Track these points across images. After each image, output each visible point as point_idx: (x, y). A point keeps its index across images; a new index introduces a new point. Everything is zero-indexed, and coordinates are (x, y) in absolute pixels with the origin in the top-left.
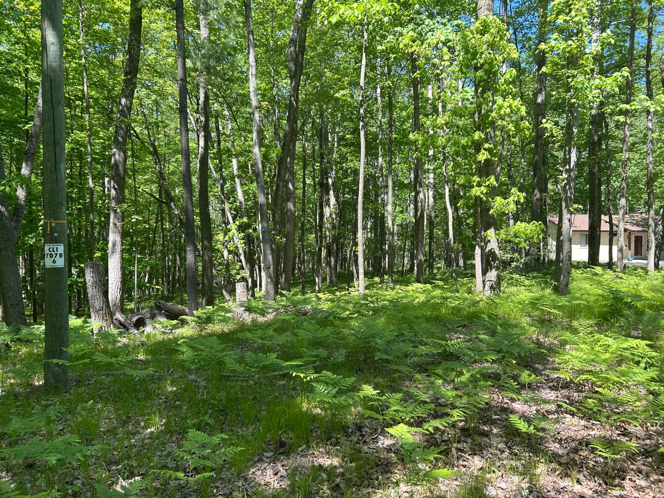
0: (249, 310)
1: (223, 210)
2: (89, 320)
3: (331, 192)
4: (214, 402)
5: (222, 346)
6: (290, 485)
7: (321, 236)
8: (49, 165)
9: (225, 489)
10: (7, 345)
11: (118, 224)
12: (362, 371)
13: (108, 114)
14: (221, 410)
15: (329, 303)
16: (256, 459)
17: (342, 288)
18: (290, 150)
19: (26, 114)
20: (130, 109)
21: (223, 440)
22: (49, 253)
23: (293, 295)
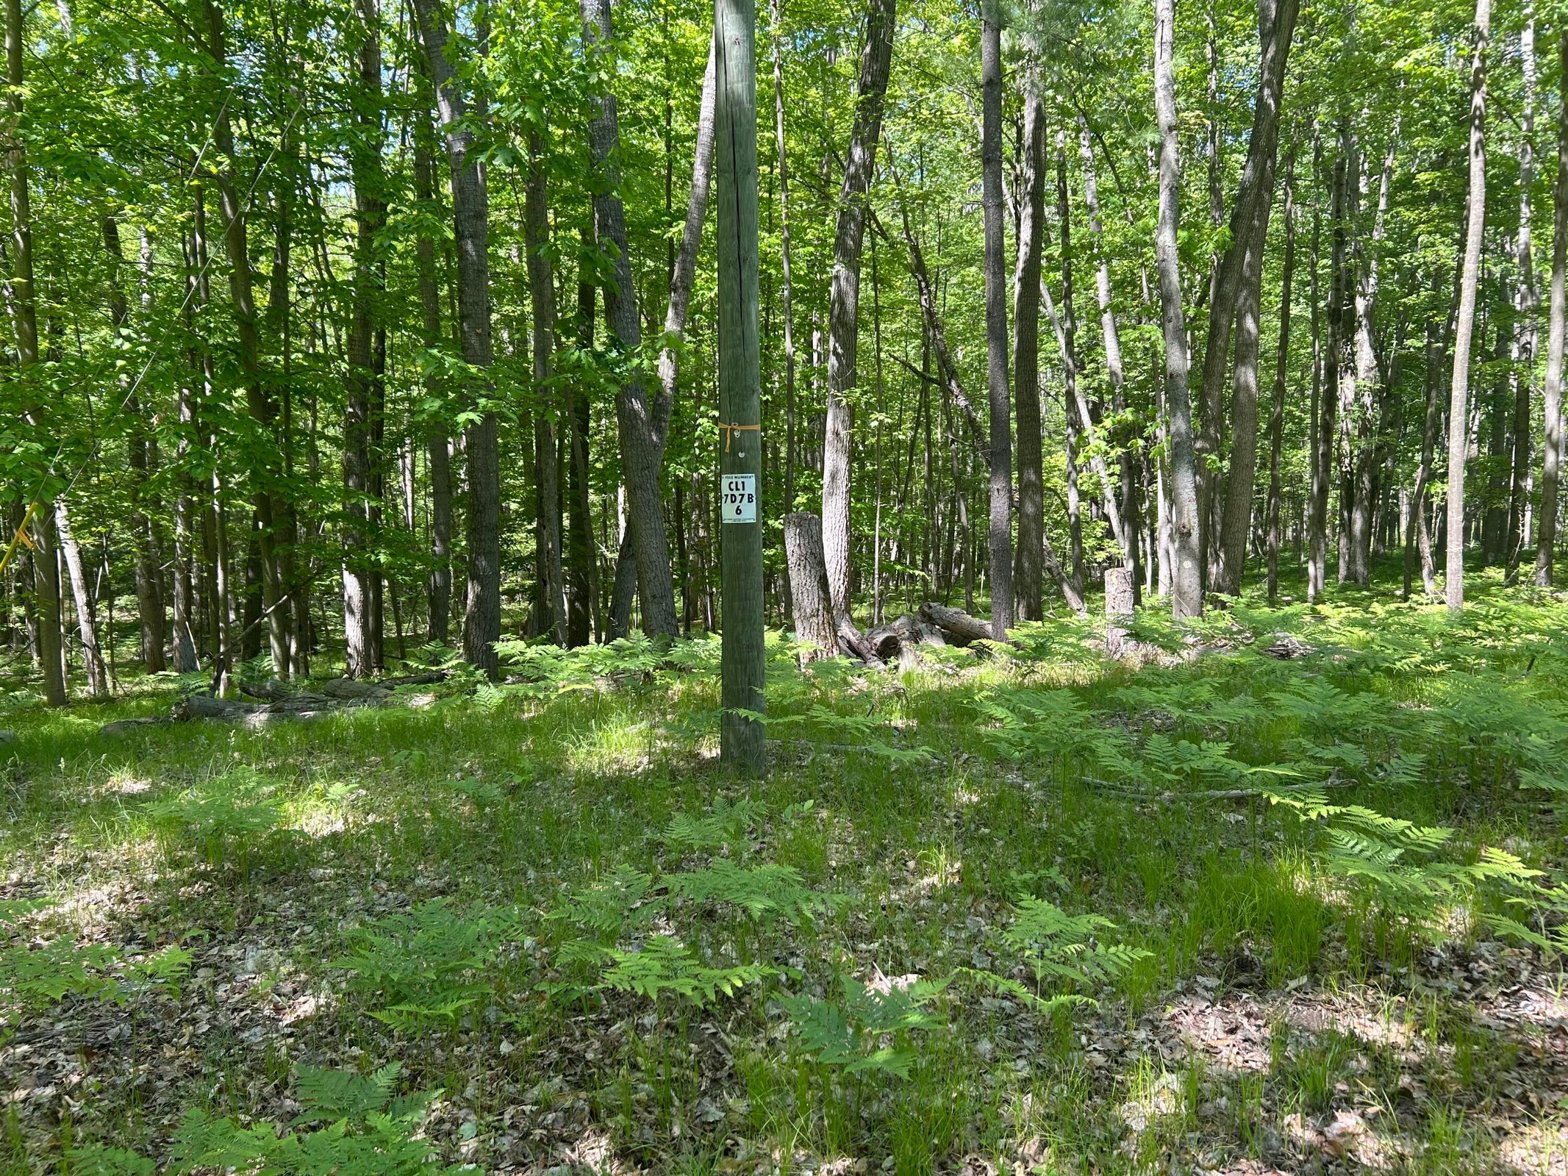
0: (1137, 635)
1: (1070, 395)
2: (790, 635)
3: (1362, 336)
4: (1070, 840)
5: (1086, 713)
6: (1270, 1066)
7: (1327, 455)
8: (729, 307)
9: (1107, 1040)
10: (647, 674)
11: (843, 433)
12: (1464, 813)
13: (820, 186)
14: (1086, 862)
15: (1356, 630)
16: (1178, 987)
17: (1384, 594)
18: (1251, 228)
19: (669, 206)
20: (868, 168)
21: (1102, 928)
22: (730, 492)
23: (1248, 606)
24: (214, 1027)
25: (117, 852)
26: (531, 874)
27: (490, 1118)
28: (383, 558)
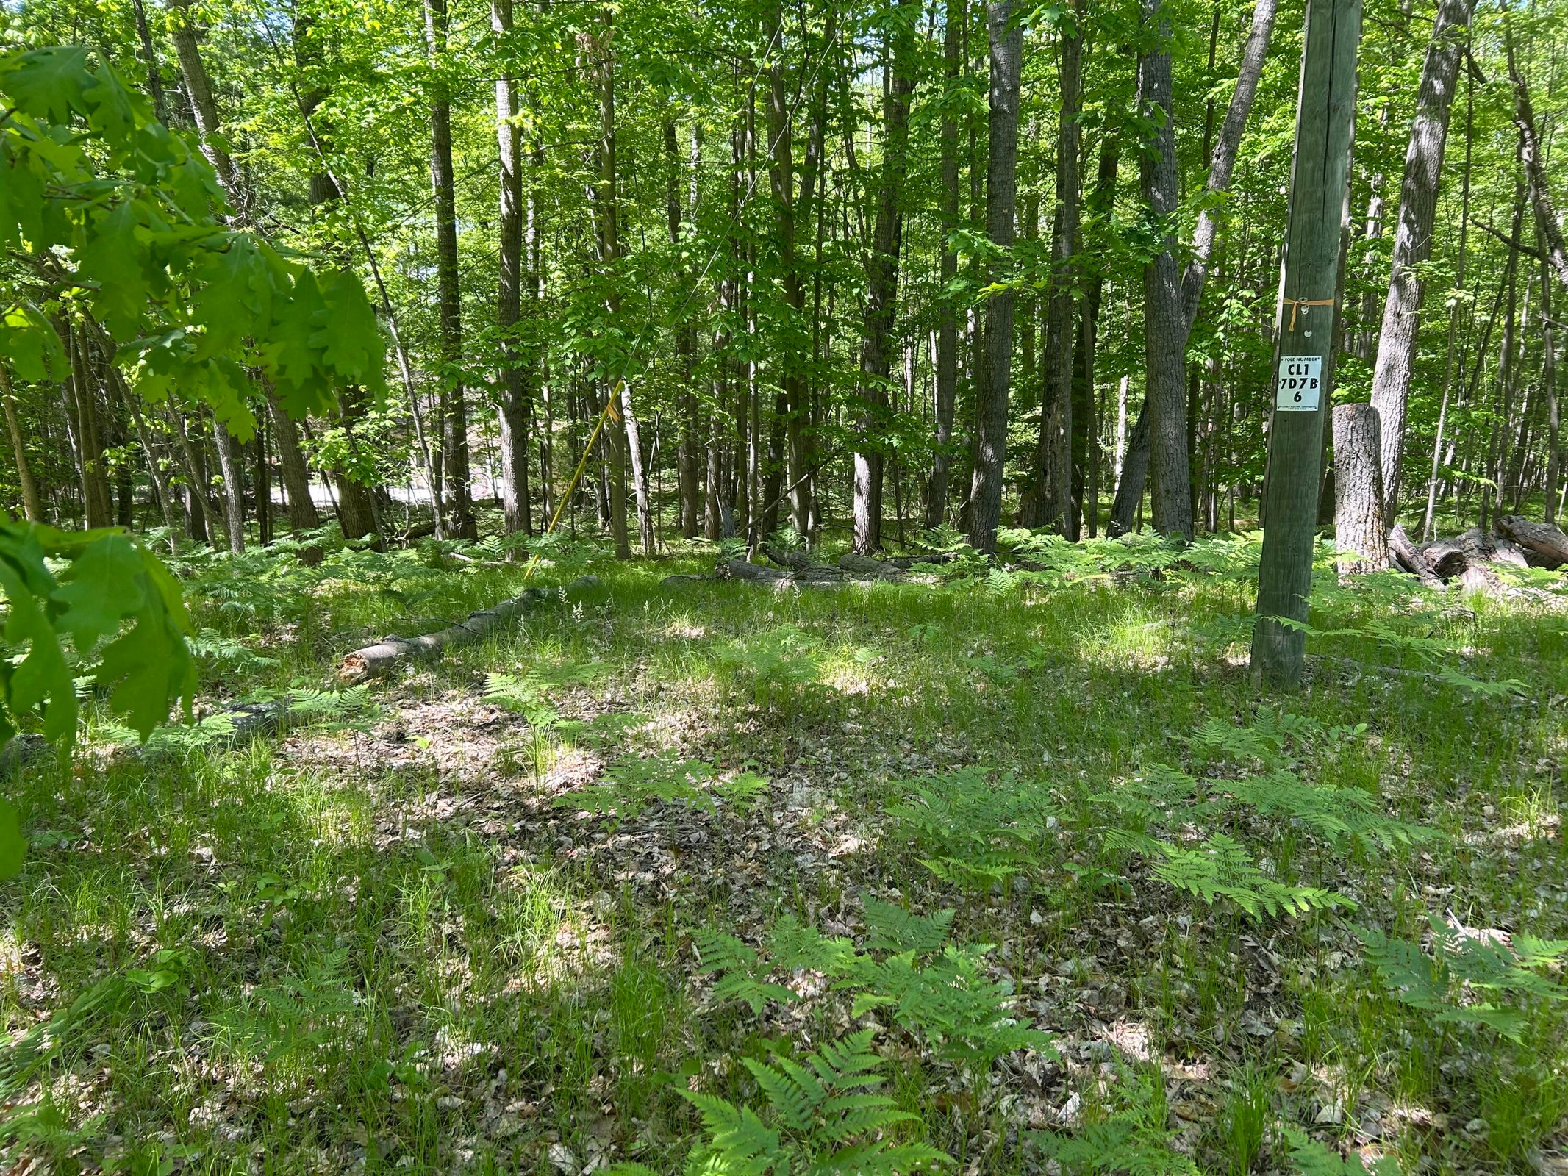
2: (1327, 542)
8: (1309, 165)
10: (1158, 573)
11: (1406, 315)
22: (1289, 377)
24: (772, 847)
25: (682, 686)
26: (1046, 757)
27: (1025, 981)
28: (895, 442)
